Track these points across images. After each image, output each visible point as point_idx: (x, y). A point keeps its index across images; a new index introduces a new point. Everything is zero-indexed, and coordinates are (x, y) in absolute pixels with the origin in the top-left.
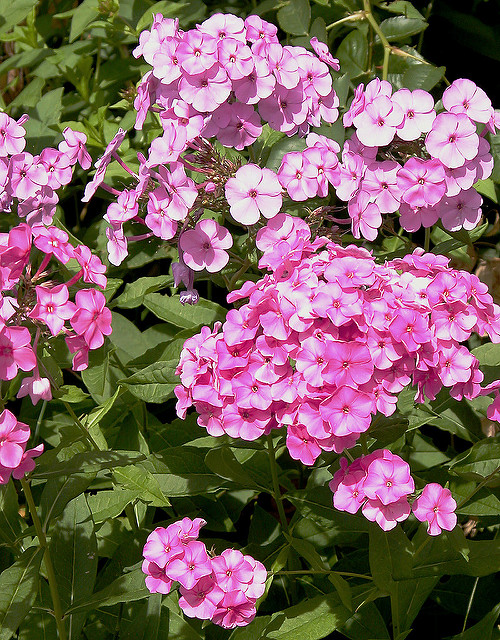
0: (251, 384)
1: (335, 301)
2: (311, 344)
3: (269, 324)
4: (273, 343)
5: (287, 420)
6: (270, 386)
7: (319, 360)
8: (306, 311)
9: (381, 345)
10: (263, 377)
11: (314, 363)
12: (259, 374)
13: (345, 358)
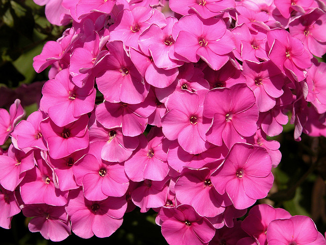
0: (97, 168)
1: (200, 39)
2: (178, 101)
3: (109, 88)
4: (120, 110)
5: (154, 201)
6: (122, 164)
7: (193, 119)
8: (165, 59)
9: (258, 81)
10: (111, 156)
11: (186, 124)
12: (105, 153)
13: (226, 108)
